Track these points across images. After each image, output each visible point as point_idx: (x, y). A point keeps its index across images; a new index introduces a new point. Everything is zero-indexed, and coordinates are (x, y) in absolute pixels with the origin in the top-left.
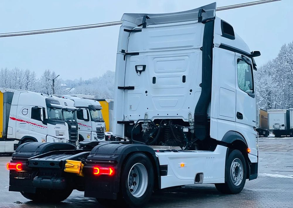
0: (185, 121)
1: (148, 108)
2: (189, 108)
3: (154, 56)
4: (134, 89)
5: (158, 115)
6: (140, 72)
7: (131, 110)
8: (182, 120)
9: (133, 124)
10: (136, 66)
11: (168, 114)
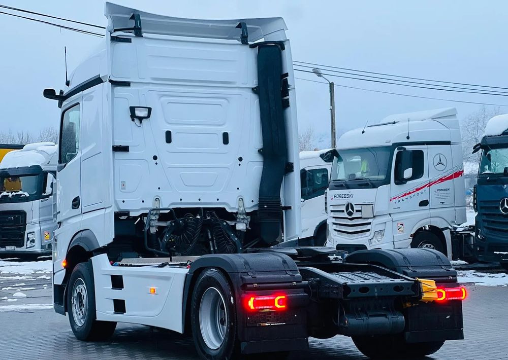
0: (229, 211)
1: (159, 188)
2: (238, 189)
3: (162, 93)
4: (128, 151)
5: (181, 200)
6: (141, 119)
7: (123, 190)
8: (224, 209)
9: (126, 217)
10: (132, 109)
11: (199, 200)
